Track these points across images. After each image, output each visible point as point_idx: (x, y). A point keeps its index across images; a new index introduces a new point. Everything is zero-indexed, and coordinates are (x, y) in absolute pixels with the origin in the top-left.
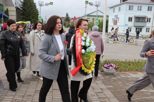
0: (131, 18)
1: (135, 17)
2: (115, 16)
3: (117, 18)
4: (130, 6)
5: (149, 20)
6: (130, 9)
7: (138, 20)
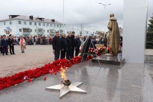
0: (21, 29)
1: (23, 28)
2: (7, 28)
3: (9, 29)
4: (19, 21)
5: (31, 30)
6: (19, 24)
7: (25, 31)
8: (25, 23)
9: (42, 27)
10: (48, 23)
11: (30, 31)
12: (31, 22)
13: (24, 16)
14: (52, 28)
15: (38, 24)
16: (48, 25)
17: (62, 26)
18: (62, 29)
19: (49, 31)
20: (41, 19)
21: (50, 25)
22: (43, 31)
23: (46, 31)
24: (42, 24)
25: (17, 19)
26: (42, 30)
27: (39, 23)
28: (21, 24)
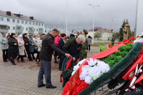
7: (2, 28)
8: (2, 19)
9: (20, 24)
10: (27, 21)
12: (8, 18)
14: (31, 26)
15: (16, 21)
16: (26, 23)
17: (41, 24)
18: (41, 27)
19: (28, 29)
20: (19, 16)
21: (28, 22)
23: (25, 29)
24: (20, 21)
26: (21, 27)
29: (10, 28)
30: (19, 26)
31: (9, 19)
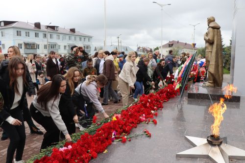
0: (21, 45)
1: (25, 43)
3: (1, 45)
4: (17, 31)
5: (38, 46)
6: (18, 35)
7: (28, 47)
8: (28, 34)
9: (54, 40)
10: (65, 35)
11: (36, 47)
12: (37, 32)
13: (25, 23)
14: (71, 42)
16: (64, 38)
17: (87, 39)
18: (87, 43)
19: (67, 48)
20: (53, 28)
21: (67, 37)
22: (57, 47)
23: (62, 47)
24: (55, 36)
25: (13, 28)
26: (55, 45)
27: (51, 35)
28: (20, 35)
29: (40, 47)
30: (53, 43)
31: (38, 34)
